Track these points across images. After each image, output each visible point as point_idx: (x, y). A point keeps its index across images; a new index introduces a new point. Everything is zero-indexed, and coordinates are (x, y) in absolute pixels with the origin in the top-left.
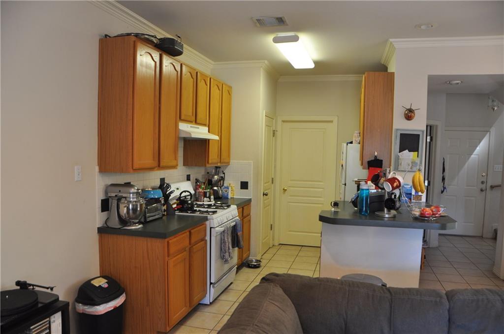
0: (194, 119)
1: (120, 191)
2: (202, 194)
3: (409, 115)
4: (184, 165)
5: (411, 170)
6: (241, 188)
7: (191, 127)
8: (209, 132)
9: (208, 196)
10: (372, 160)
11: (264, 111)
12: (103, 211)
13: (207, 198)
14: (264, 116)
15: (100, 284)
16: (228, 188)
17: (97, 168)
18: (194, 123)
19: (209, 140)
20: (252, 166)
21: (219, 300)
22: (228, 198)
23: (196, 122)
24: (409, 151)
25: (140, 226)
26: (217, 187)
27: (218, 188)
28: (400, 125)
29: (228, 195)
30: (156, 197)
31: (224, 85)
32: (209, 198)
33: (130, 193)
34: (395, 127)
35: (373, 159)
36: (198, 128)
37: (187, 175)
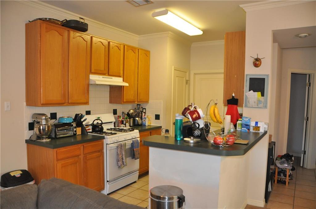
0: (107, 72)
1: (37, 118)
2: (120, 122)
3: (257, 63)
4: (110, 103)
5: (257, 107)
6: (156, 119)
7: (103, 77)
8: (123, 81)
9: (124, 123)
10: (230, 99)
11: (173, 67)
12: (30, 130)
13: (124, 124)
14: (173, 69)
15: (15, 175)
16: (146, 119)
17: (25, 103)
18: (107, 74)
19: (123, 86)
20: (162, 104)
21: (117, 193)
22: (145, 126)
23: (109, 75)
24: (254, 92)
25: (49, 140)
26: (138, 117)
27: (139, 119)
28: (250, 71)
29: (145, 123)
30: (68, 122)
31: (139, 50)
32: (125, 125)
33: (42, 119)
34: (246, 73)
35: (232, 98)
36: (112, 78)
37: (114, 110)
